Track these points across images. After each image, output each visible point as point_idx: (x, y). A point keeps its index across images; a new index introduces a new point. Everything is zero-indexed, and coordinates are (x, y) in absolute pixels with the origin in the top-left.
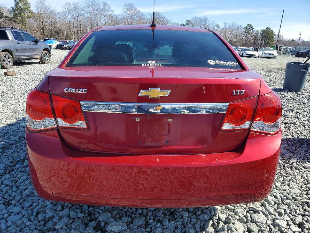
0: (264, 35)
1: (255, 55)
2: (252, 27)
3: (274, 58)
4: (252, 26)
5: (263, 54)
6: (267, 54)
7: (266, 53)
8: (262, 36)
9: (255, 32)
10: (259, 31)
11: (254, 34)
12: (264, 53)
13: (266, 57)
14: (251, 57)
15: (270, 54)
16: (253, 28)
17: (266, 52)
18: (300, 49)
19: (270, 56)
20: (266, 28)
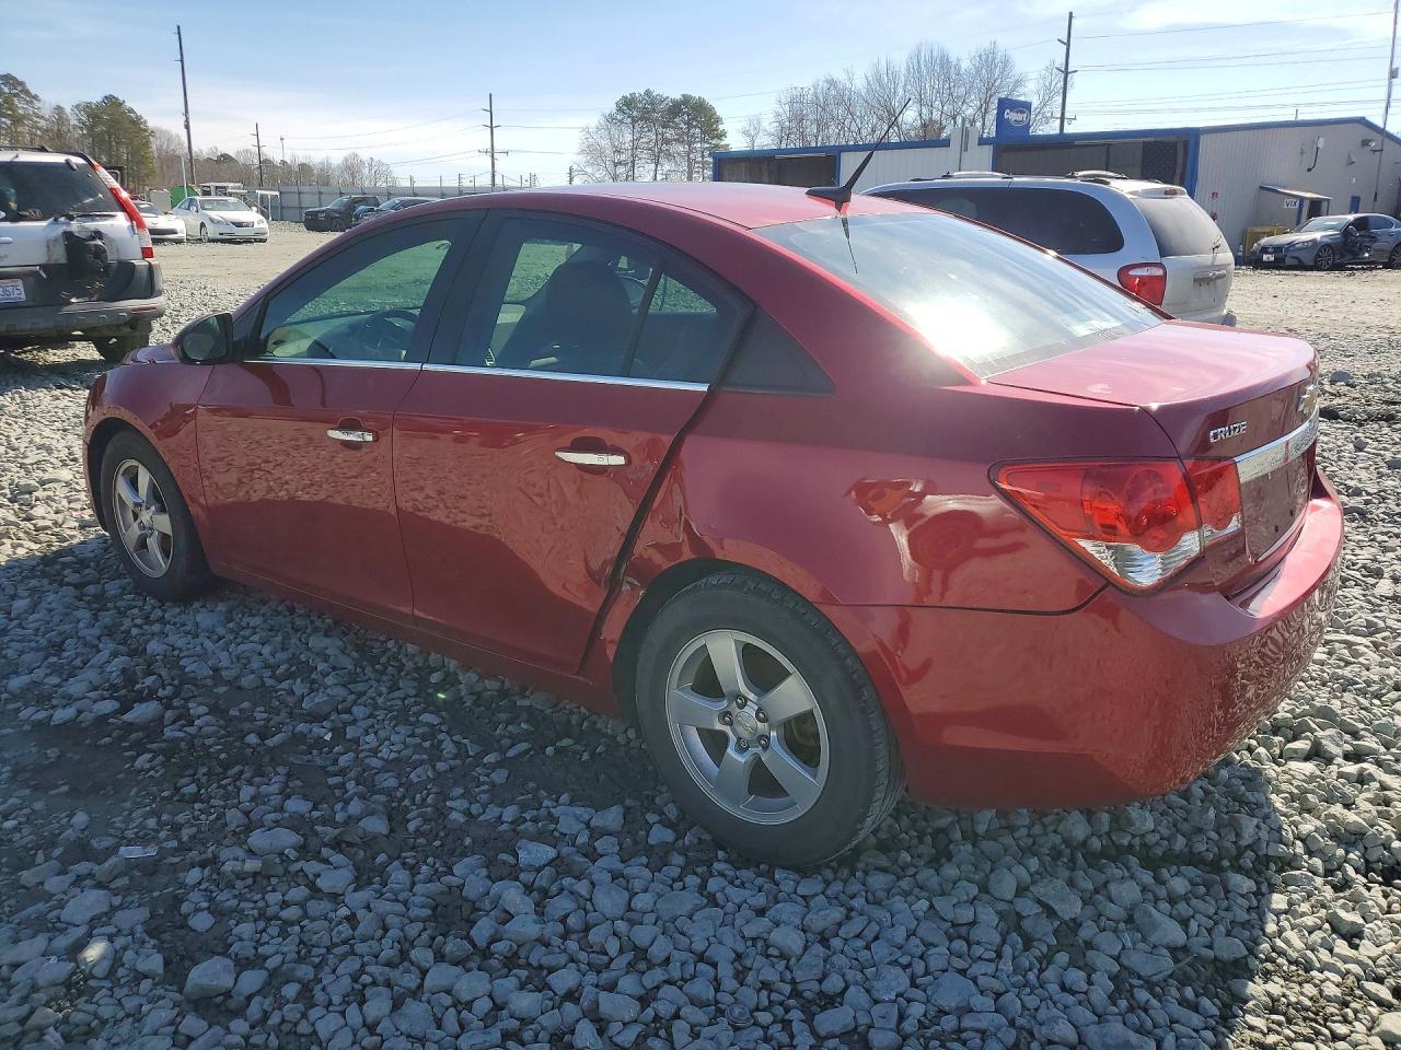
0: (98, 130)
1: (174, 232)
2: (27, 92)
3: (256, 240)
4: (21, 84)
5: (209, 226)
6: (227, 223)
7: (218, 222)
8: (92, 136)
9: (46, 112)
10: (68, 110)
11: (42, 123)
12: (212, 220)
13: (221, 237)
14: (164, 240)
15: (239, 225)
16: (33, 92)
17: (215, 215)
18: (299, 198)
19: (240, 232)
20: (100, 100)
